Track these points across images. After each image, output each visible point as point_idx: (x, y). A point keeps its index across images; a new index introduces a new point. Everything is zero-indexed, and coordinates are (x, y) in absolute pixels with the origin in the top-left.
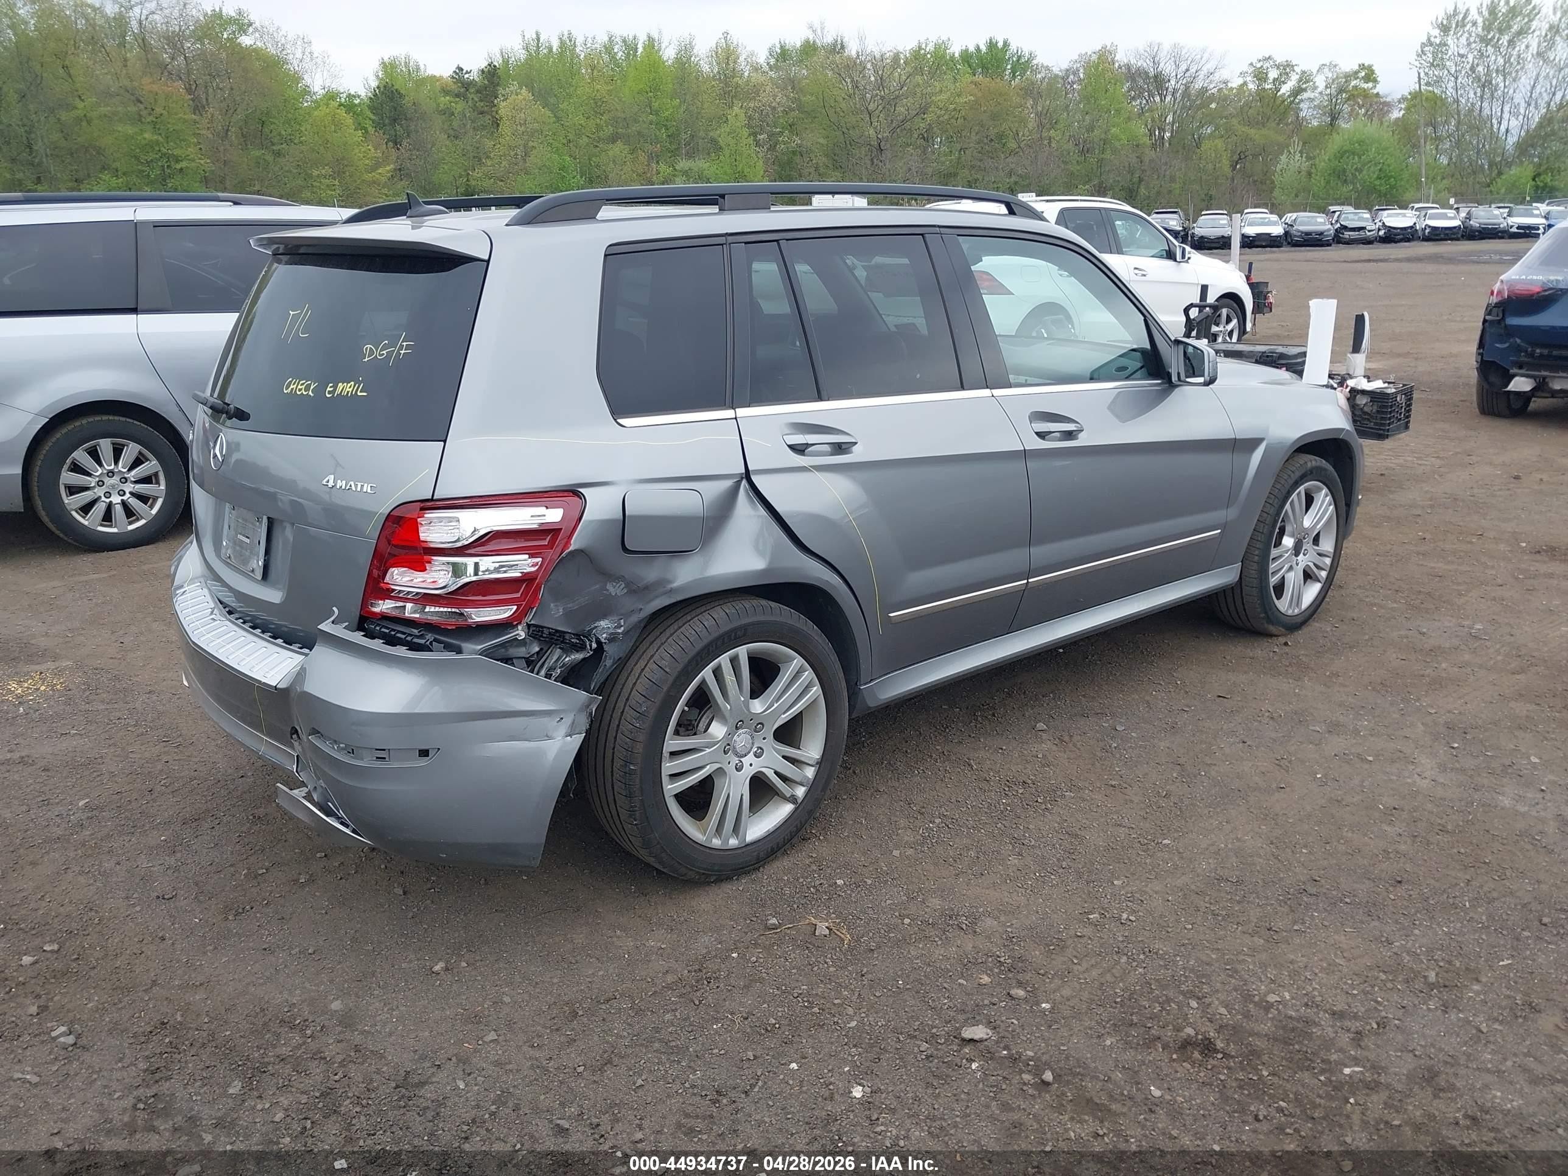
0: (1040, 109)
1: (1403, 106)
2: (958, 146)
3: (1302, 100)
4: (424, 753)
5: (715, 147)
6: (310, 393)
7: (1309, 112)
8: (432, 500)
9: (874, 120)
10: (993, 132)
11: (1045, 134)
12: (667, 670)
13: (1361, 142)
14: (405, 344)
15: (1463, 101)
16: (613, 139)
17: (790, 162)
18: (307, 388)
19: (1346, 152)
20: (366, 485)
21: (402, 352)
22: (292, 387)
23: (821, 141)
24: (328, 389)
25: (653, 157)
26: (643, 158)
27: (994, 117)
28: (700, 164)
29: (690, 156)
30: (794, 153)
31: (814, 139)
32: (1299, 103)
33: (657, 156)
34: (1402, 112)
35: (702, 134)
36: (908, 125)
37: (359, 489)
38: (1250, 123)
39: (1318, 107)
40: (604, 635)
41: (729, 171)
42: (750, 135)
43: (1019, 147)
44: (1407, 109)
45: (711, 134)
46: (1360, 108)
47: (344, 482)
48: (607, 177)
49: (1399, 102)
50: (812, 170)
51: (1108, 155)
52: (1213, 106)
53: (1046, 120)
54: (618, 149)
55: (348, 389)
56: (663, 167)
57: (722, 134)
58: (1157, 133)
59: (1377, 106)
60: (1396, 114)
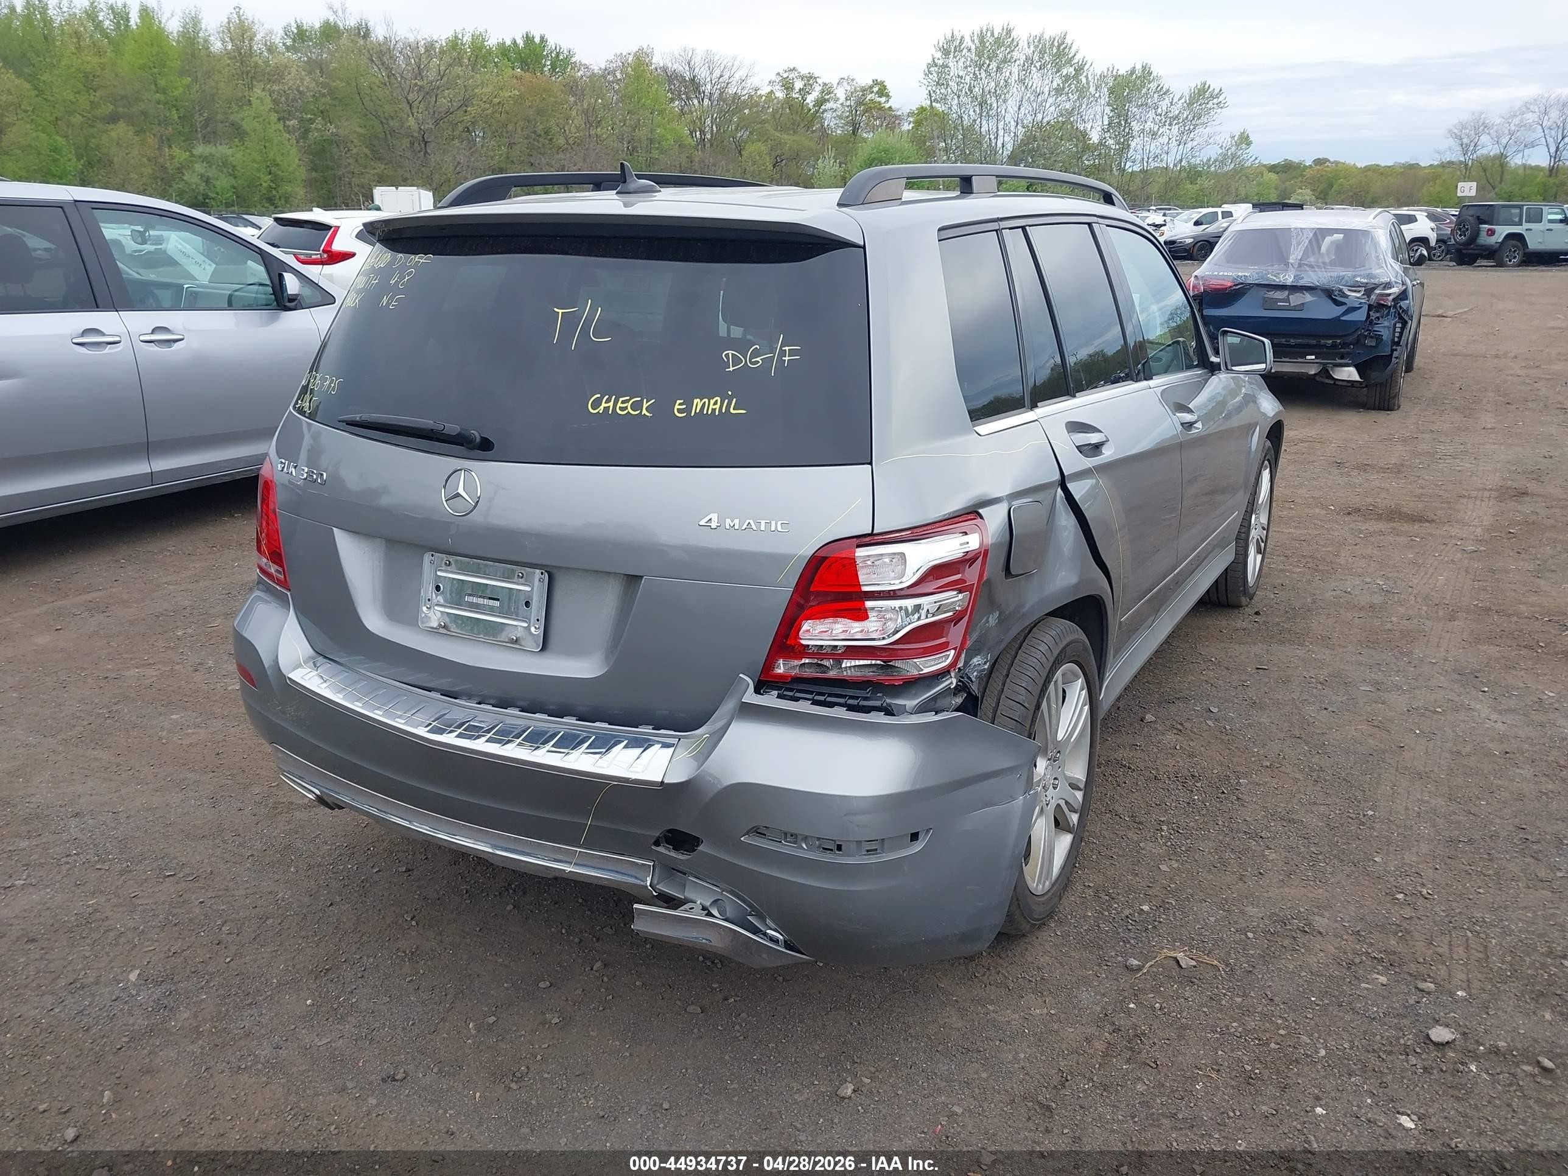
0: (585, 106)
1: (911, 120)
2: (505, 140)
3: (825, 111)
4: (915, 837)
5: (238, 132)
6: (644, 412)
7: (832, 121)
8: (872, 534)
9: (415, 110)
10: (540, 128)
11: (592, 132)
12: (1026, 705)
13: (886, 151)
14: (787, 348)
15: (966, 117)
16: (113, 119)
17: (324, 150)
18: (637, 406)
19: (874, 159)
20: (773, 523)
21: (787, 358)
22: (604, 405)
23: (359, 130)
24: (677, 407)
25: (166, 141)
26: (151, 141)
27: (540, 112)
28: (222, 150)
29: (206, 140)
30: (331, 142)
31: (350, 127)
32: (823, 113)
33: (168, 140)
34: (912, 125)
35: (220, 117)
36: (451, 118)
37: (763, 528)
38: (784, 129)
39: (840, 117)
40: (975, 674)
41: (259, 158)
42: (279, 120)
43: (568, 143)
44: (918, 124)
45: (232, 118)
46: (875, 120)
47: (737, 521)
48: (111, 162)
49: (908, 116)
50: (351, 161)
51: (655, 154)
52: (747, 111)
53: (592, 119)
54: (120, 129)
55: (711, 406)
56: (177, 151)
57: (247, 119)
58: (698, 133)
59: (890, 119)
60: (906, 127)
